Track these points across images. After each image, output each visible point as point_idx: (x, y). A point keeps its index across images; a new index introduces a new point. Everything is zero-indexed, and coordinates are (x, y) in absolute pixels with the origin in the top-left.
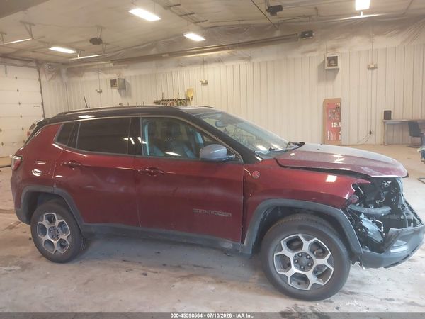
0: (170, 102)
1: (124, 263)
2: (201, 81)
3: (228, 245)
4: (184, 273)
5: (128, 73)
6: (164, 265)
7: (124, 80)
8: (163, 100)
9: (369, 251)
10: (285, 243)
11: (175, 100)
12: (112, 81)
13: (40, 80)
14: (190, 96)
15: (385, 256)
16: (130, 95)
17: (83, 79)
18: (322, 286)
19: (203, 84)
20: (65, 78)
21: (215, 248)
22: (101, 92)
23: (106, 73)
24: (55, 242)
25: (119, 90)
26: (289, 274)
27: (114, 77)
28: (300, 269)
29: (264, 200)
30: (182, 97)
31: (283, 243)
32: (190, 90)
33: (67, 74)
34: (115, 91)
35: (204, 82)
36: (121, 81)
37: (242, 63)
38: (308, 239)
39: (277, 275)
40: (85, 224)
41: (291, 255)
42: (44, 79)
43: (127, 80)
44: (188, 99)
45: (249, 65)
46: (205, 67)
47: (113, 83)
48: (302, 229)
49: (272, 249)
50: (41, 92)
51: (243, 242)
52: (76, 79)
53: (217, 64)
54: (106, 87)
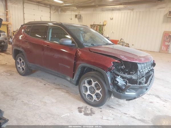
0: (96, 26)
1: (42, 80)
2: (110, 18)
3: (69, 79)
4: (58, 87)
5: (83, 13)
6: (54, 83)
7: (81, 15)
8: (94, 25)
9: (115, 91)
10: (87, 82)
11: (98, 25)
12: (76, 15)
13: (50, 13)
14: (105, 24)
15: (122, 95)
16: (82, 22)
17: (66, 13)
18: (97, 102)
19: (111, 19)
20: (60, 13)
21: (65, 79)
22: (71, 19)
23: (74, 12)
24: (21, 68)
25: (78, 19)
26: (87, 94)
27: (77, 13)
28: (91, 93)
29: (81, 63)
30: (102, 24)
31: (86, 82)
32: (105, 21)
33: (60, 11)
34: (77, 19)
35: (111, 18)
36: (79, 15)
37: (129, 11)
38: (94, 82)
39: (83, 93)
40: (29, 63)
41: (88, 87)
42: (52, 12)
43: (82, 15)
44: (104, 25)
45: (132, 12)
46: (113, 12)
47: (76, 16)
48: (93, 77)
49: (82, 83)
50: (50, 17)
51: (73, 79)
52: (63, 13)
53: (118, 11)
54: (73, 17)
